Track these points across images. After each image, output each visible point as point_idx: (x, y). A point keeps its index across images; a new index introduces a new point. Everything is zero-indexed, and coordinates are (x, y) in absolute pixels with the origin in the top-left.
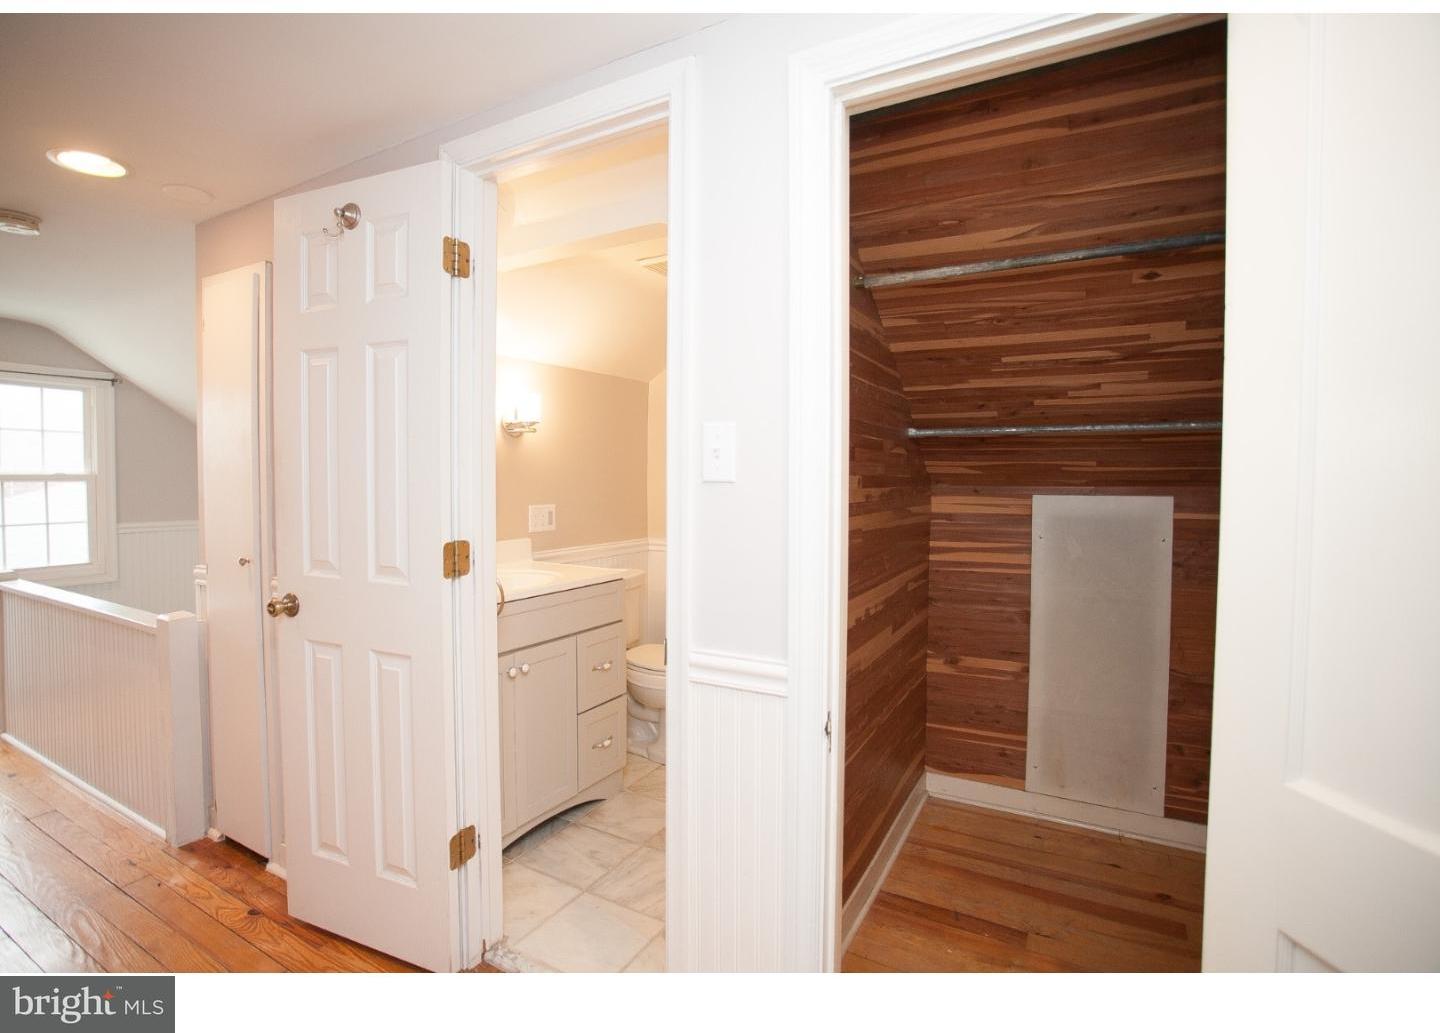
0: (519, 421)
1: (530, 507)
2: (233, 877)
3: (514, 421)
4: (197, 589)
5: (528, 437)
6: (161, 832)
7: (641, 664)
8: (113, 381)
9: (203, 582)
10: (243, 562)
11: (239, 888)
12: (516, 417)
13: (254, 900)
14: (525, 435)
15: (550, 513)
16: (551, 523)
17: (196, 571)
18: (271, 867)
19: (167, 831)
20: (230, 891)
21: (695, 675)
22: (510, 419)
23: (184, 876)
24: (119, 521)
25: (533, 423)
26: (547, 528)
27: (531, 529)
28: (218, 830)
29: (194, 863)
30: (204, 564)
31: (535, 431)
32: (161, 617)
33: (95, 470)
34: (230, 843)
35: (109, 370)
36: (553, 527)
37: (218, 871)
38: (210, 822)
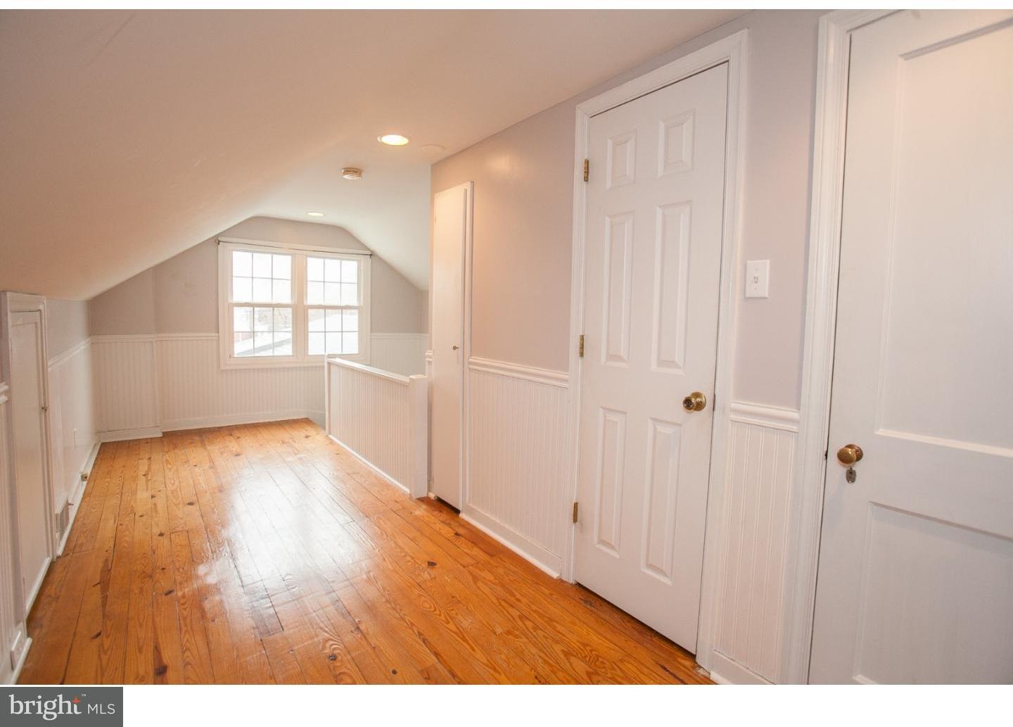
2: (444, 516)
4: (427, 363)
6: (408, 491)
8: (371, 255)
9: (430, 360)
10: (455, 348)
11: (448, 522)
13: (457, 530)
17: (426, 354)
18: (462, 515)
19: (410, 489)
20: (443, 522)
21: (733, 416)
23: (421, 511)
24: (371, 332)
28: (433, 493)
29: (424, 506)
30: (431, 349)
32: (411, 377)
33: (362, 304)
34: (440, 500)
35: (369, 249)
37: (437, 512)
38: (429, 490)
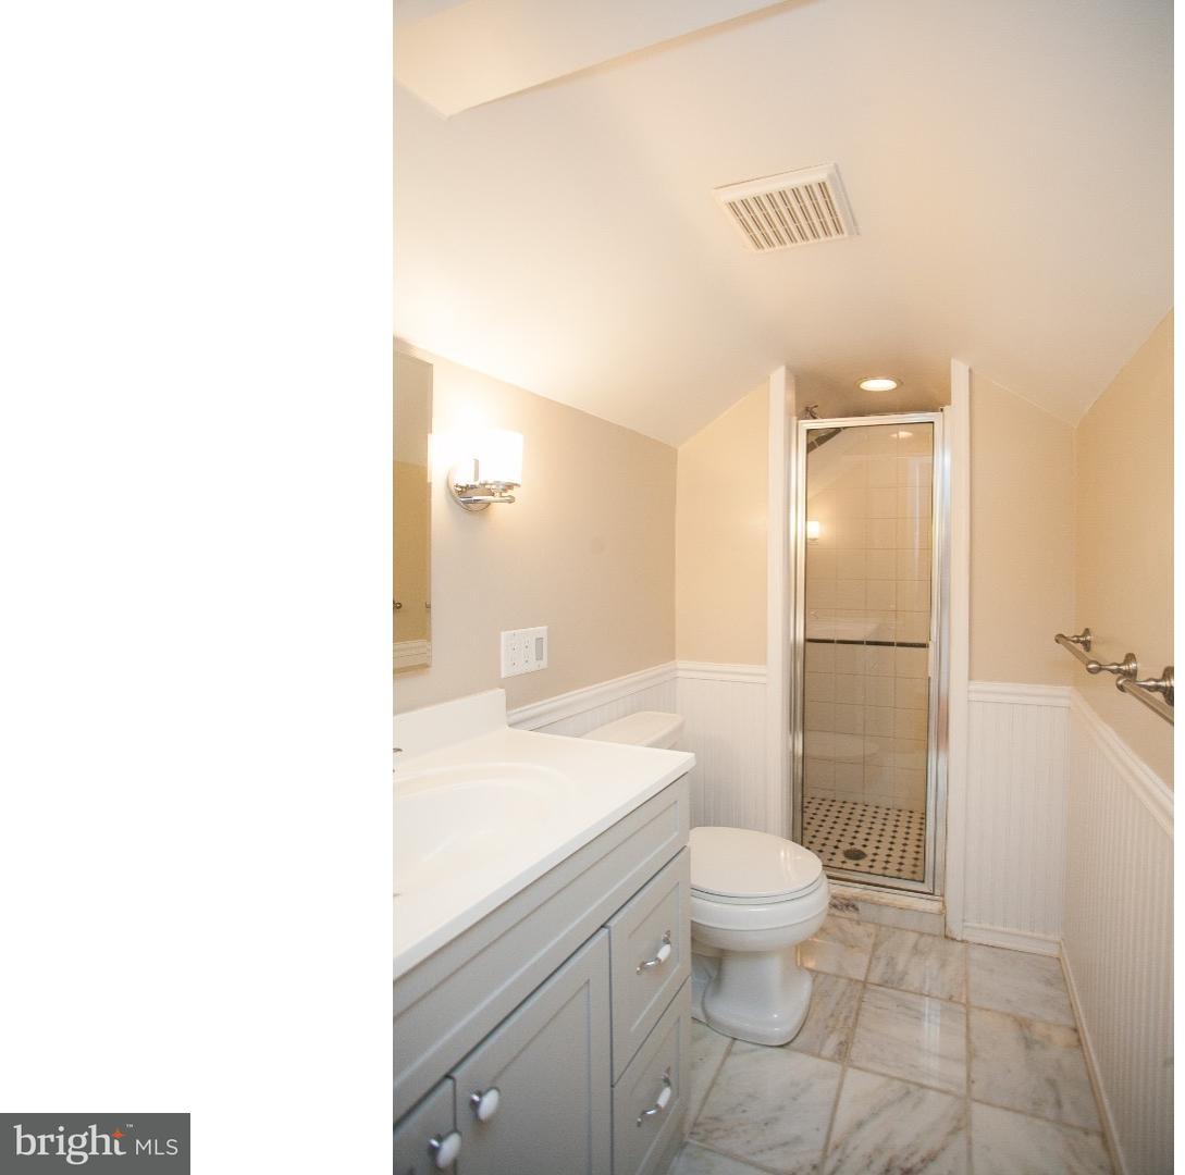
0: (482, 479)
1: (503, 634)
3: (471, 483)
5: (499, 510)
7: (711, 888)
12: (476, 477)
14: (494, 505)
15: (539, 640)
16: (539, 657)
22: (465, 479)
25: (510, 486)
26: (533, 666)
27: (505, 671)
31: (511, 500)
36: (544, 664)
